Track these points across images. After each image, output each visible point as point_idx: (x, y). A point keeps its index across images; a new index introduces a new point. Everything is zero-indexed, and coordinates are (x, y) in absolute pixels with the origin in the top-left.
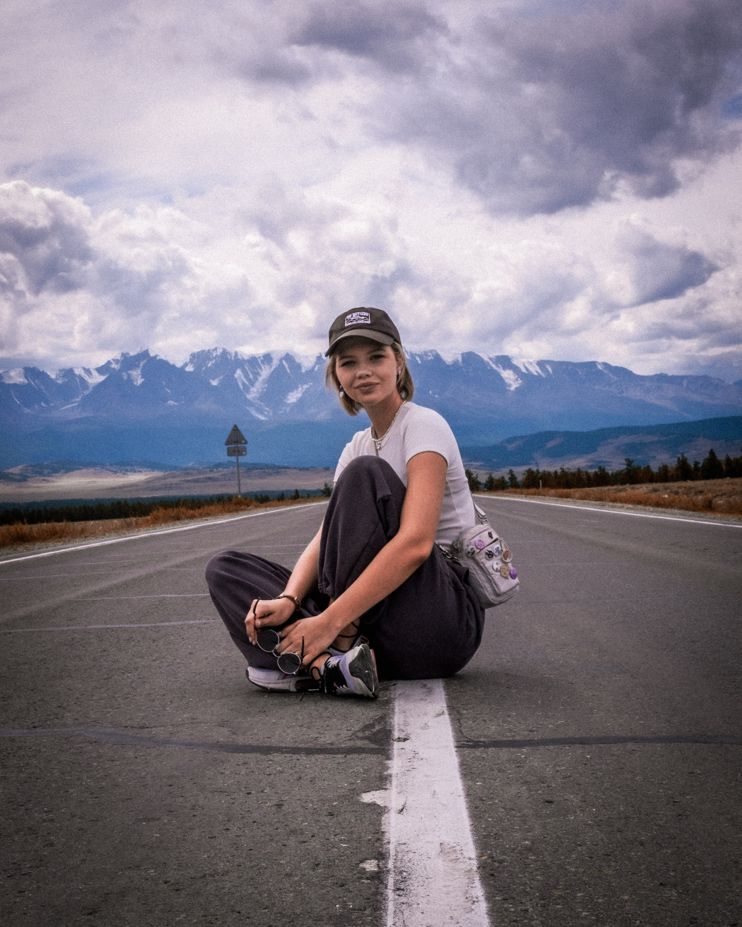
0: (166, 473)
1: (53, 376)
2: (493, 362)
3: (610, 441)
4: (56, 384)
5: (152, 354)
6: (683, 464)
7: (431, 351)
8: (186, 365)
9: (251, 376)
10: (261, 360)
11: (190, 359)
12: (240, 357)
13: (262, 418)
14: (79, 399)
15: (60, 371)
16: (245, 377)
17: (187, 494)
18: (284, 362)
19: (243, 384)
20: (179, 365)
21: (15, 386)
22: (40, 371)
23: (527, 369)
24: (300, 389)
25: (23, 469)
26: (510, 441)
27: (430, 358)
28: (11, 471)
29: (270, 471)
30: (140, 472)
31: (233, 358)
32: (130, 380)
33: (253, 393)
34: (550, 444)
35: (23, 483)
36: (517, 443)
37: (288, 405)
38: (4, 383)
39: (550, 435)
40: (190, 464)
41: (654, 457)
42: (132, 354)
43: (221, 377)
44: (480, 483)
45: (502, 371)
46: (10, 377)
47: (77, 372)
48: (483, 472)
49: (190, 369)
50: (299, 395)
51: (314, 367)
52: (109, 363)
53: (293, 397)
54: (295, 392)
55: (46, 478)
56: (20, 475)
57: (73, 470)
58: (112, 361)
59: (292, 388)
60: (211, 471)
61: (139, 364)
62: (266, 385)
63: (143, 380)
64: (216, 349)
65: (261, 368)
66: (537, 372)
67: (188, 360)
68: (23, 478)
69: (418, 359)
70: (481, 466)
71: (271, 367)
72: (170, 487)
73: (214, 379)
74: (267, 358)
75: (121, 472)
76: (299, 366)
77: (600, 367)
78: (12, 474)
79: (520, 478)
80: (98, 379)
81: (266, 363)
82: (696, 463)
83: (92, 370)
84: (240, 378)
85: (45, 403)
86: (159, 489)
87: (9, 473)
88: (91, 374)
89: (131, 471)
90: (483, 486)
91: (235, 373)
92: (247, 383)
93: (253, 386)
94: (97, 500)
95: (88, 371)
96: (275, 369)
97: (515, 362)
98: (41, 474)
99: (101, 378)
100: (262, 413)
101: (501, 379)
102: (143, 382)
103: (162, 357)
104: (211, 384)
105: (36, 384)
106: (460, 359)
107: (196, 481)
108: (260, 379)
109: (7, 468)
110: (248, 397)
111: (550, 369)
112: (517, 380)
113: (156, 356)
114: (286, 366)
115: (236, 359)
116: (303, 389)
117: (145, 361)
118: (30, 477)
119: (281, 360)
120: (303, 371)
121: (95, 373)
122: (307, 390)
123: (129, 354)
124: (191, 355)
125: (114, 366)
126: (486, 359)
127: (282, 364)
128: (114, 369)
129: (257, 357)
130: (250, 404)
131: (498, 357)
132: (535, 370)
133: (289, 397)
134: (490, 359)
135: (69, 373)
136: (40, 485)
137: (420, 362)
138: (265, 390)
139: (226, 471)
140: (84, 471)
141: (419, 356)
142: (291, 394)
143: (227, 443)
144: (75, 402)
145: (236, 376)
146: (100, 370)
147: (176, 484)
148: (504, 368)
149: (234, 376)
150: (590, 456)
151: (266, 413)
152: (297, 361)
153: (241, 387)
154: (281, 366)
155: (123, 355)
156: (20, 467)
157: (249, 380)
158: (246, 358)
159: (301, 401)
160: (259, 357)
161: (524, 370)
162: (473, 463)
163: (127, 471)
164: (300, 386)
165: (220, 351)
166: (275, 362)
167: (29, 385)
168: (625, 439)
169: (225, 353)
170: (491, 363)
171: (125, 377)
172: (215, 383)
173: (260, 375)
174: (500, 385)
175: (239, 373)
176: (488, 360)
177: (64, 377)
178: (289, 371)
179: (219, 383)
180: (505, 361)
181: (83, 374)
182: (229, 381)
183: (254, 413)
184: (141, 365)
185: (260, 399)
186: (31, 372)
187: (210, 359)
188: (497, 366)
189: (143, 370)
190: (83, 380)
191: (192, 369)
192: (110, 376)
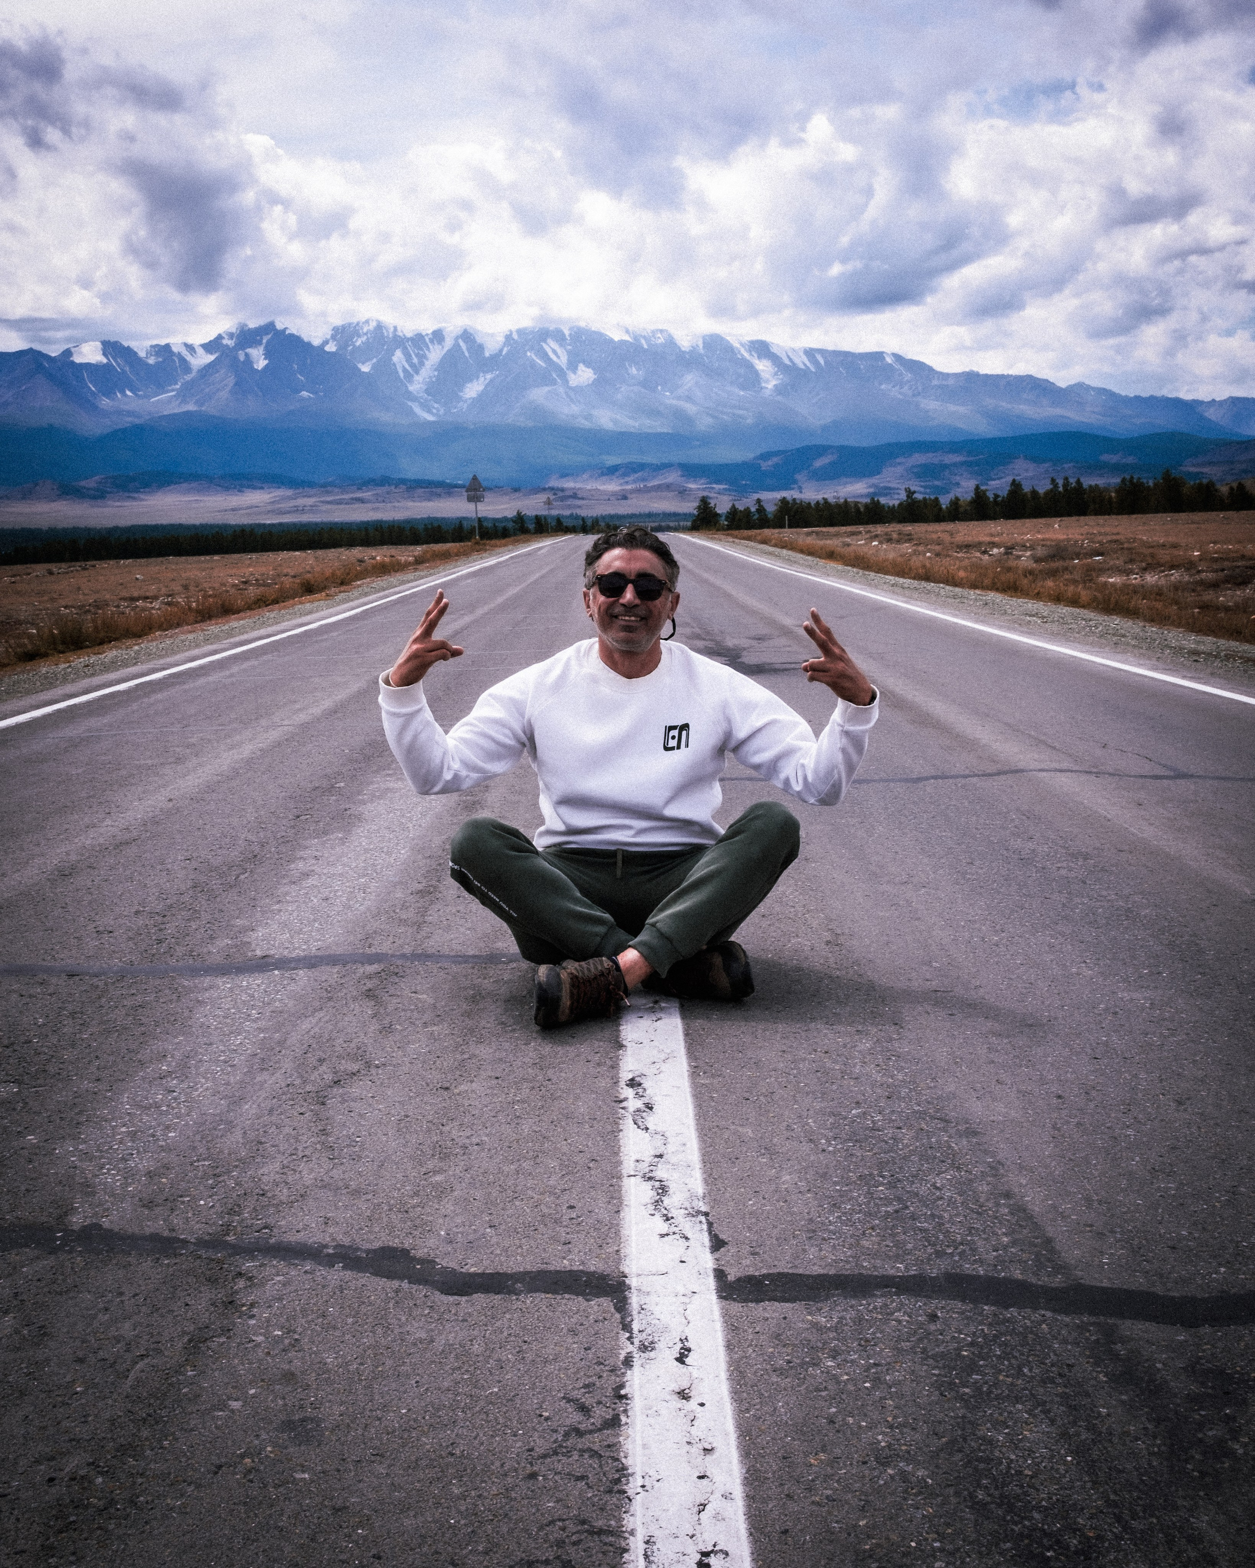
0: (297, 491)
1: (142, 354)
2: (745, 349)
3: (898, 460)
4: (147, 364)
5: (279, 327)
6: (980, 496)
7: (661, 331)
8: (326, 342)
9: (415, 360)
10: (430, 339)
11: (332, 335)
12: (400, 334)
13: (430, 418)
14: (178, 387)
15: (152, 346)
16: (406, 360)
17: (325, 520)
18: (461, 342)
19: (405, 370)
20: (316, 342)
21: (88, 366)
22: (124, 347)
23: (791, 360)
24: (482, 379)
25: (100, 483)
26: (765, 456)
27: (660, 341)
28: (83, 483)
29: (439, 490)
30: (262, 488)
31: (391, 336)
32: (248, 361)
33: (417, 386)
34: (818, 463)
35: (99, 502)
36: (775, 460)
37: (466, 401)
38: (73, 362)
39: (821, 450)
40: (330, 479)
42: (251, 325)
43: (375, 360)
44: (718, 514)
45: (757, 362)
46: (82, 354)
47: (176, 349)
48: (725, 498)
49: (331, 348)
50: (481, 388)
51: (501, 351)
52: (220, 337)
53: (473, 390)
54: (475, 383)
55: (131, 495)
56: (96, 489)
57: (168, 484)
58: (224, 335)
59: (471, 377)
60: (359, 489)
61: (262, 339)
62: (436, 373)
63: (266, 362)
64: (367, 322)
65: (428, 349)
66: (805, 365)
67: (329, 337)
68: (98, 495)
69: (643, 342)
70: (725, 489)
71: (443, 348)
73: (363, 363)
74: (438, 336)
75: (235, 488)
76: (481, 347)
77: (889, 360)
78: (85, 487)
79: (771, 509)
80: (204, 359)
81: (435, 342)
83: (196, 347)
84: (400, 362)
85: (131, 391)
87: (81, 487)
88: (195, 352)
89: (249, 487)
90: (723, 518)
91: (393, 355)
92: (408, 368)
93: (417, 372)
95: (190, 348)
96: (449, 351)
97: (774, 350)
98: (125, 489)
99: (211, 358)
100: (429, 410)
101: (756, 373)
102: (267, 366)
103: (293, 331)
104: (359, 370)
105: (119, 365)
106: (701, 346)
107: (339, 502)
108: (428, 364)
109: (77, 481)
110: (411, 388)
111: (822, 362)
112: (776, 374)
113: (286, 328)
114: (464, 346)
115: (395, 336)
116: (485, 379)
117: (270, 336)
118: (110, 493)
119: (457, 339)
120: (487, 354)
121: (200, 351)
122: (491, 381)
123: (247, 326)
124: (333, 329)
125: (227, 342)
126: (736, 345)
127: (459, 345)
128: (227, 345)
129: (424, 333)
130: (415, 399)
131: (752, 342)
132: (801, 361)
133: (466, 390)
134: (742, 345)
135: (164, 350)
136: (126, 504)
137: (646, 346)
138: (434, 379)
139: (380, 490)
140: (185, 485)
141: (644, 337)
142: (469, 385)
144: (173, 390)
145: (395, 359)
146: (208, 347)
147: (311, 506)
148: (759, 358)
149: (391, 360)
150: (875, 480)
151: (434, 411)
152: (479, 340)
153: (402, 375)
154: (456, 346)
155: (239, 326)
156: (96, 479)
157: (412, 365)
158: (409, 335)
159: (481, 395)
160: (427, 335)
161: (787, 362)
162: (714, 486)
163: (242, 486)
164: (481, 375)
165: (373, 325)
166: (449, 343)
167: (107, 367)
168: (919, 459)
169: (380, 327)
170: (743, 351)
171: (242, 357)
172: (365, 368)
173: (427, 359)
174: (753, 379)
175: (398, 356)
176: (738, 346)
177: (157, 354)
178: (467, 354)
179: (373, 368)
180: (762, 349)
181: (185, 353)
182: (385, 367)
183: (417, 410)
184: (264, 341)
185: (427, 391)
186: (111, 347)
187: (359, 336)
188: (751, 355)
189: (266, 348)
190: (183, 360)
191: (334, 349)
192: (221, 356)
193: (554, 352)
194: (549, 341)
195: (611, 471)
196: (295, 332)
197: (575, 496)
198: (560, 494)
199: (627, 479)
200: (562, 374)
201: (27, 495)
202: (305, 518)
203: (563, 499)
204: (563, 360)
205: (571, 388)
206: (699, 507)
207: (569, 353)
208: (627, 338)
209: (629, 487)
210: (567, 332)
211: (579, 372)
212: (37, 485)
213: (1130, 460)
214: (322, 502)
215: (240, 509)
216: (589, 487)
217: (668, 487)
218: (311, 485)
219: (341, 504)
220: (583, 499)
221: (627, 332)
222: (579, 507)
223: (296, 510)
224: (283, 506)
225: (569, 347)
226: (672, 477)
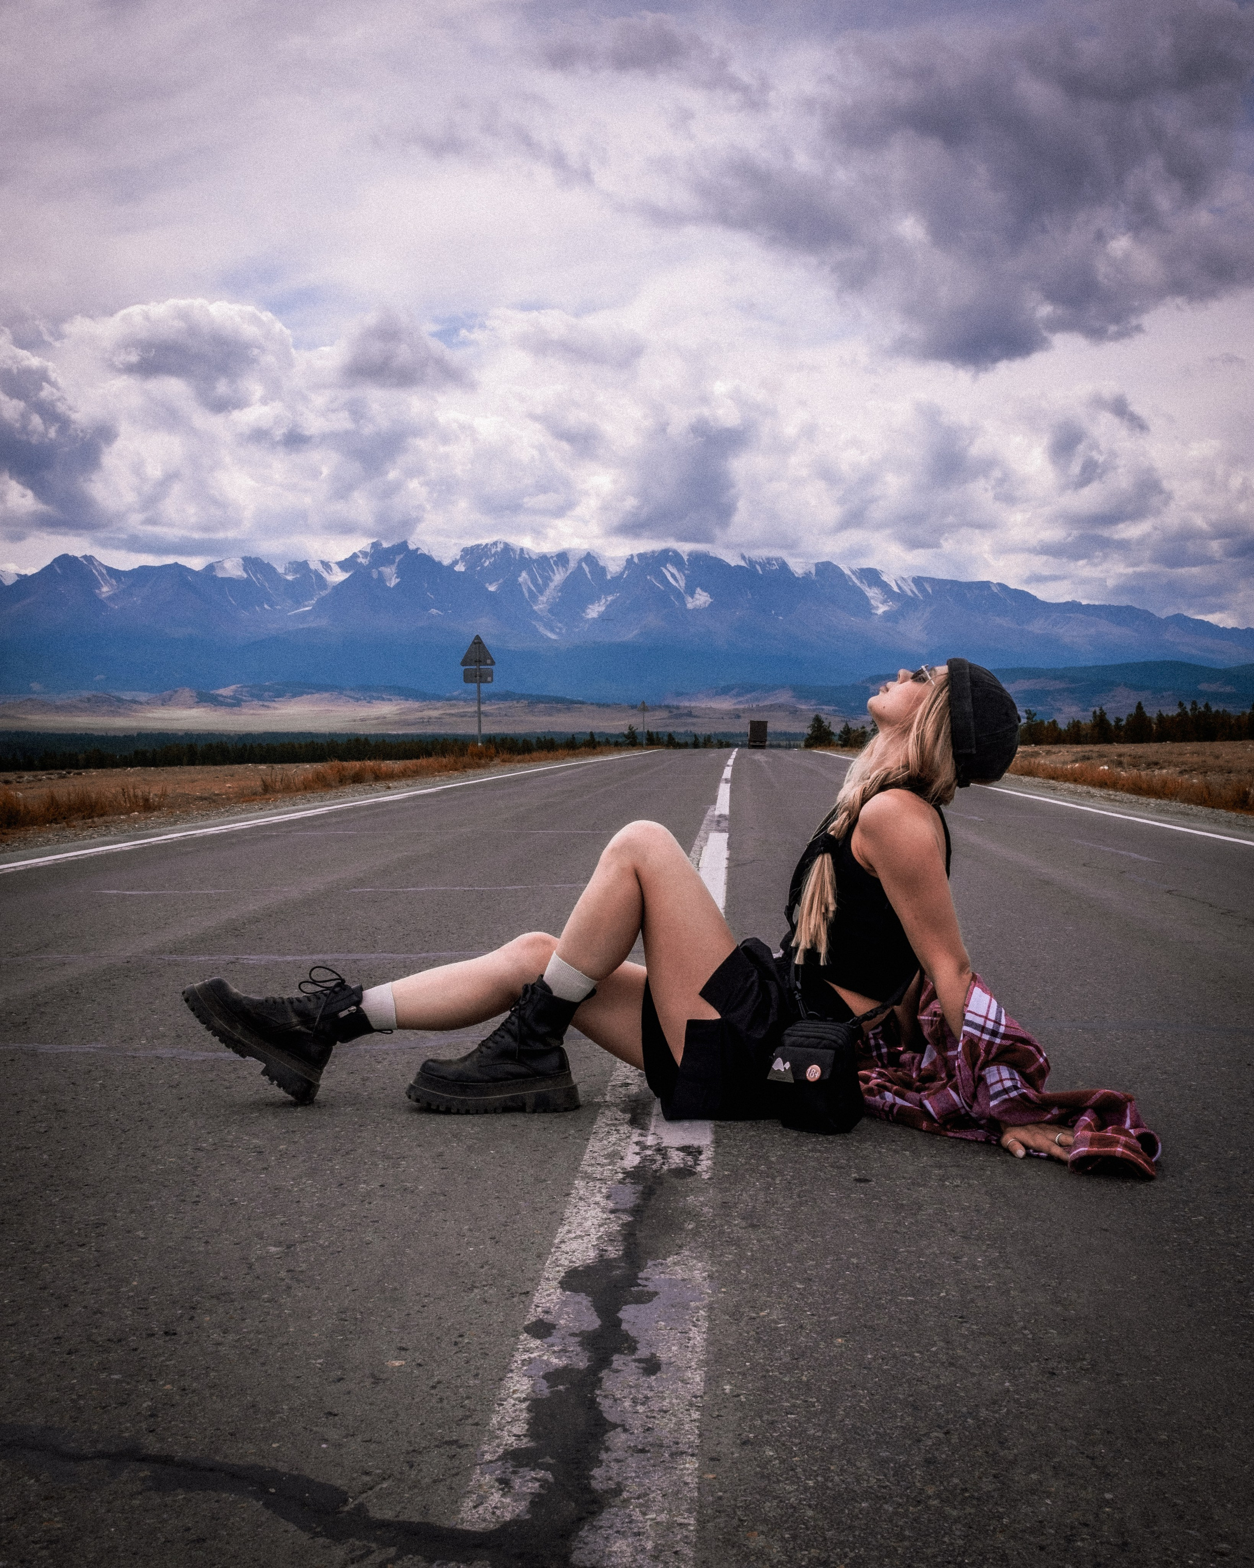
0: (425, 703)
1: (281, 570)
2: (856, 577)
4: (285, 580)
5: (412, 547)
6: (1101, 720)
7: (776, 559)
8: (455, 562)
9: (540, 581)
10: (554, 561)
11: (461, 556)
12: (527, 556)
13: (553, 636)
14: (313, 602)
15: (290, 563)
16: (532, 582)
18: (584, 565)
19: (530, 591)
20: (446, 562)
21: (230, 580)
22: (264, 564)
23: (899, 587)
24: (604, 601)
25: (236, 691)
27: (774, 568)
28: (220, 692)
29: (559, 706)
30: (390, 700)
31: (517, 556)
32: (381, 579)
33: (541, 605)
35: (236, 709)
37: (587, 621)
38: (215, 576)
40: (456, 693)
41: (1060, 710)
42: (385, 545)
43: (501, 581)
45: (867, 589)
46: (223, 568)
47: (313, 566)
48: (838, 719)
49: (460, 568)
50: (602, 609)
51: (624, 572)
52: (355, 556)
53: (594, 611)
54: (596, 604)
55: (266, 704)
56: (230, 697)
57: (301, 694)
58: (359, 554)
59: (593, 599)
61: (395, 558)
63: (398, 580)
64: (495, 544)
65: (553, 571)
66: (913, 592)
67: (458, 557)
68: (235, 703)
69: (758, 567)
70: (835, 711)
71: (567, 570)
72: (429, 721)
73: (490, 584)
74: (562, 558)
75: (365, 699)
76: (603, 570)
77: (995, 589)
78: (221, 696)
80: (338, 577)
81: (559, 564)
82: (1118, 720)
83: (332, 565)
84: (526, 583)
85: (268, 604)
86: (414, 724)
87: (218, 695)
88: (331, 570)
89: (378, 699)
90: (837, 738)
91: (519, 576)
92: (533, 588)
93: (541, 594)
94: (331, 735)
95: (326, 565)
96: (572, 574)
97: (885, 578)
98: (260, 698)
99: (343, 576)
100: (552, 630)
101: (866, 599)
102: (398, 584)
103: (425, 550)
104: (487, 589)
105: (258, 579)
106: (813, 571)
107: (463, 715)
108: (552, 585)
109: (213, 689)
110: (535, 608)
111: (930, 589)
112: (885, 601)
113: (418, 549)
114: (587, 569)
115: (522, 557)
116: (607, 600)
117: (402, 556)
118: (245, 701)
119: (580, 561)
120: (609, 577)
121: (336, 568)
122: (614, 602)
123: (382, 545)
124: (463, 550)
125: (361, 560)
126: (847, 572)
127: (582, 568)
128: (361, 564)
129: (549, 556)
130: (539, 618)
131: (862, 570)
132: (909, 589)
133: (588, 611)
134: (854, 573)
135: (301, 567)
136: (259, 711)
137: (761, 572)
138: (557, 600)
139: (505, 704)
140: (317, 696)
141: (760, 564)
142: (590, 606)
143: (464, 663)
144: (308, 606)
145: (521, 579)
146: (343, 565)
147: (436, 718)
148: (870, 586)
149: (517, 581)
151: (558, 630)
152: (601, 563)
153: (527, 595)
154: (580, 567)
155: (375, 545)
156: (233, 687)
157: (537, 586)
158: (534, 557)
159: (602, 616)
160: (552, 557)
161: (896, 589)
162: (825, 707)
163: (372, 698)
164: (603, 596)
165: (500, 547)
166: (572, 565)
167: (247, 582)
169: (507, 548)
170: (853, 577)
171: (375, 575)
172: (492, 588)
173: (552, 581)
174: (864, 607)
175: (524, 576)
176: (850, 573)
177: (295, 571)
178: (589, 576)
179: (498, 589)
180: (872, 576)
181: (320, 568)
182: (512, 587)
183: (542, 630)
184: (397, 560)
185: (550, 611)
186: (252, 563)
187: (487, 558)
188: (862, 582)
189: (398, 566)
190: (320, 577)
191: (463, 569)
192: (355, 573)
193: (673, 575)
194: (669, 566)
195: (725, 691)
196: (426, 552)
197: (690, 714)
198: (675, 712)
199: (741, 699)
200: (679, 596)
201: (165, 702)
202: (430, 730)
203: (680, 716)
204: (680, 583)
205: (688, 611)
206: (813, 726)
207: (687, 577)
208: (743, 563)
209: (742, 706)
210: (686, 558)
211: (697, 596)
212: (176, 692)
213: (1228, 689)
214: (447, 714)
215: (368, 719)
216: (703, 706)
217: (780, 707)
218: (438, 698)
219: (465, 716)
220: (695, 717)
221: (743, 558)
222: (694, 724)
223: (422, 722)
224: (412, 717)
225: (686, 572)
226: (784, 697)
